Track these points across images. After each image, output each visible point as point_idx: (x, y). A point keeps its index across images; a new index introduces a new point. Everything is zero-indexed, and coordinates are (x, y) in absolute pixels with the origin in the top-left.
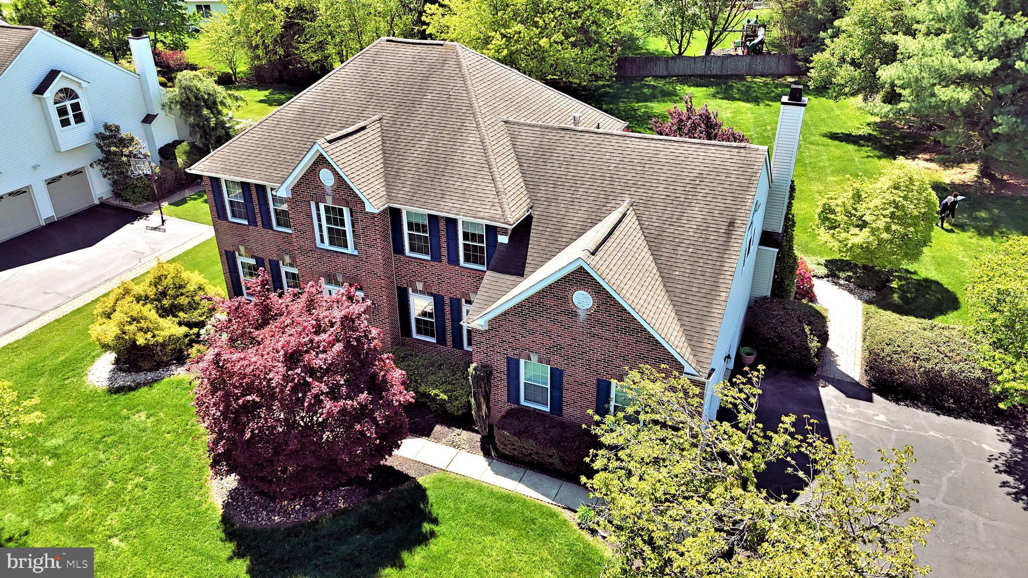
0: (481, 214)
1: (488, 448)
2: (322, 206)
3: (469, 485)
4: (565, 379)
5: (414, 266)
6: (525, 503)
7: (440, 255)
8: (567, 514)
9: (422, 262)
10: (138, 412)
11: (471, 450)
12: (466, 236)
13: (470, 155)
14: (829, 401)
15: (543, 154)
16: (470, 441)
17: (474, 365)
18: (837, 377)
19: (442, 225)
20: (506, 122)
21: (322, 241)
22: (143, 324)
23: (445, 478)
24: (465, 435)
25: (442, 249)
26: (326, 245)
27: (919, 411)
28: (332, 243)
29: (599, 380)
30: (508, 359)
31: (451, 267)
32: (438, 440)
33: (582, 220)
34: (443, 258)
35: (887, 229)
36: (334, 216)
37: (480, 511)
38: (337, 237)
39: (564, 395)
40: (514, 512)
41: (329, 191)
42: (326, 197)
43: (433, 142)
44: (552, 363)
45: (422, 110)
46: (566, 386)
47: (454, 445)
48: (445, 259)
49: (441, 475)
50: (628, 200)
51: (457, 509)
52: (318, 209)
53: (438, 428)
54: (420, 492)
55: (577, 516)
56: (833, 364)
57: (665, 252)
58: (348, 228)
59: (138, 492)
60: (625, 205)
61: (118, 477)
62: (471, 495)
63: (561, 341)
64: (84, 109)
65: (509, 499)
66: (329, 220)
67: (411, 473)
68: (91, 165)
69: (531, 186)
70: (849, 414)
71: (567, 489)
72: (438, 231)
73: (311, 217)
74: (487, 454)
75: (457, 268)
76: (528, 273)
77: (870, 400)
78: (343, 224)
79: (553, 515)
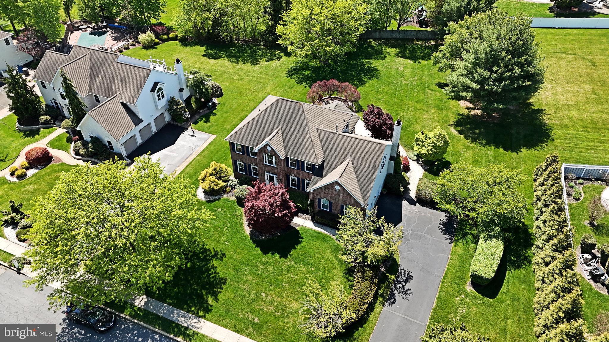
0: (311, 161)
1: (313, 219)
2: (267, 155)
3: (309, 229)
4: (333, 204)
5: (291, 170)
6: (323, 234)
7: (299, 168)
8: (333, 237)
9: (294, 169)
10: (218, 208)
11: (309, 220)
12: (307, 164)
13: (307, 142)
14: (404, 205)
15: (328, 140)
16: (308, 218)
17: (310, 200)
18: (409, 198)
19: (300, 162)
20: (317, 129)
22: (216, 184)
23: (303, 228)
24: (307, 216)
27: (427, 208)
28: (268, 163)
29: (341, 206)
30: (318, 199)
31: (302, 171)
32: (300, 217)
33: (338, 161)
35: (431, 150)
36: (270, 157)
37: (312, 236)
38: (271, 162)
39: (332, 208)
40: (320, 236)
41: (269, 152)
43: (297, 137)
44: (330, 200)
45: (293, 126)
46: (333, 206)
47: (304, 218)
48: (301, 169)
49: (302, 227)
50: (350, 157)
51: (307, 236)
52: (265, 155)
53: (299, 214)
54: (297, 232)
55: (335, 237)
56: (409, 193)
57: (359, 172)
58: (274, 160)
59: (227, 231)
60: (349, 159)
61: (221, 227)
62: (310, 232)
63: (332, 196)
64: (164, 93)
65: (319, 233)
66: (268, 158)
67: (294, 226)
68: (165, 111)
69: (324, 151)
70: (409, 210)
71: (333, 230)
73: (263, 156)
74: (313, 221)
75: (304, 172)
77: (415, 205)
78: (272, 159)
79: (330, 237)
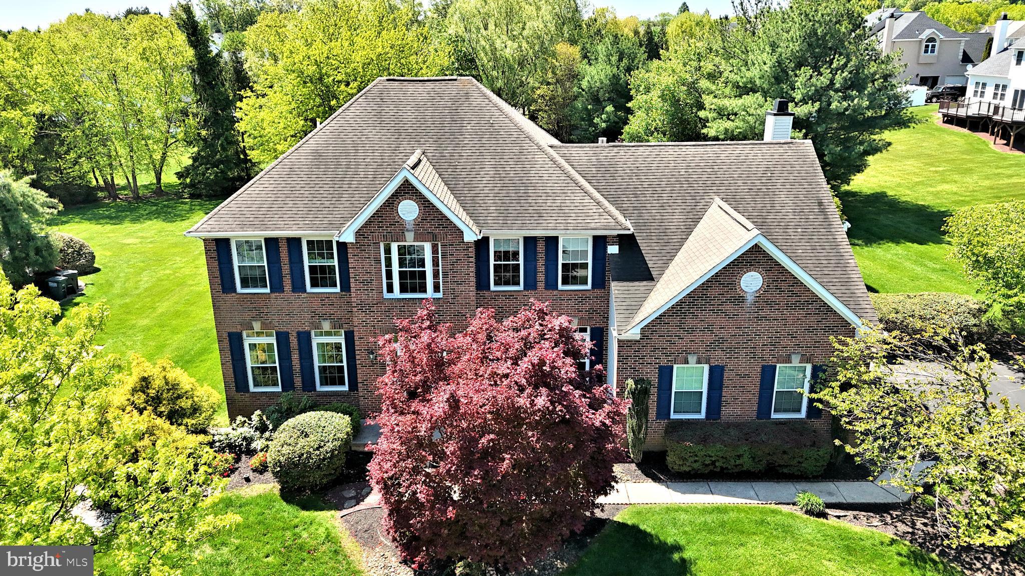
0: (592, 225)
1: (653, 473)
2: (395, 246)
3: (671, 510)
4: (726, 375)
5: (501, 301)
6: (738, 509)
7: (536, 282)
8: (785, 509)
9: (512, 294)
12: (565, 253)
13: (547, 174)
16: (628, 472)
19: (541, 247)
21: (390, 289)
23: (642, 511)
25: (540, 274)
26: (397, 293)
28: (403, 289)
29: (763, 367)
30: (661, 369)
31: (548, 292)
33: (682, 220)
34: (539, 284)
36: (411, 256)
37: (708, 528)
38: (411, 282)
39: (724, 394)
40: (739, 520)
41: (410, 227)
42: (406, 233)
43: (498, 167)
44: (712, 361)
45: (467, 140)
46: (726, 382)
48: (541, 285)
49: (633, 509)
50: (717, 198)
51: (685, 533)
52: (388, 251)
55: (799, 505)
58: (428, 268)
62: (685, 517)
63: (724, 334)
65: (720, 510)
66: (403, 262)
72: (535, 252)
73: (378, 261)
75: (555, 292)
76: (658, 276)
78: (422, 264)
79: (773, 512)
